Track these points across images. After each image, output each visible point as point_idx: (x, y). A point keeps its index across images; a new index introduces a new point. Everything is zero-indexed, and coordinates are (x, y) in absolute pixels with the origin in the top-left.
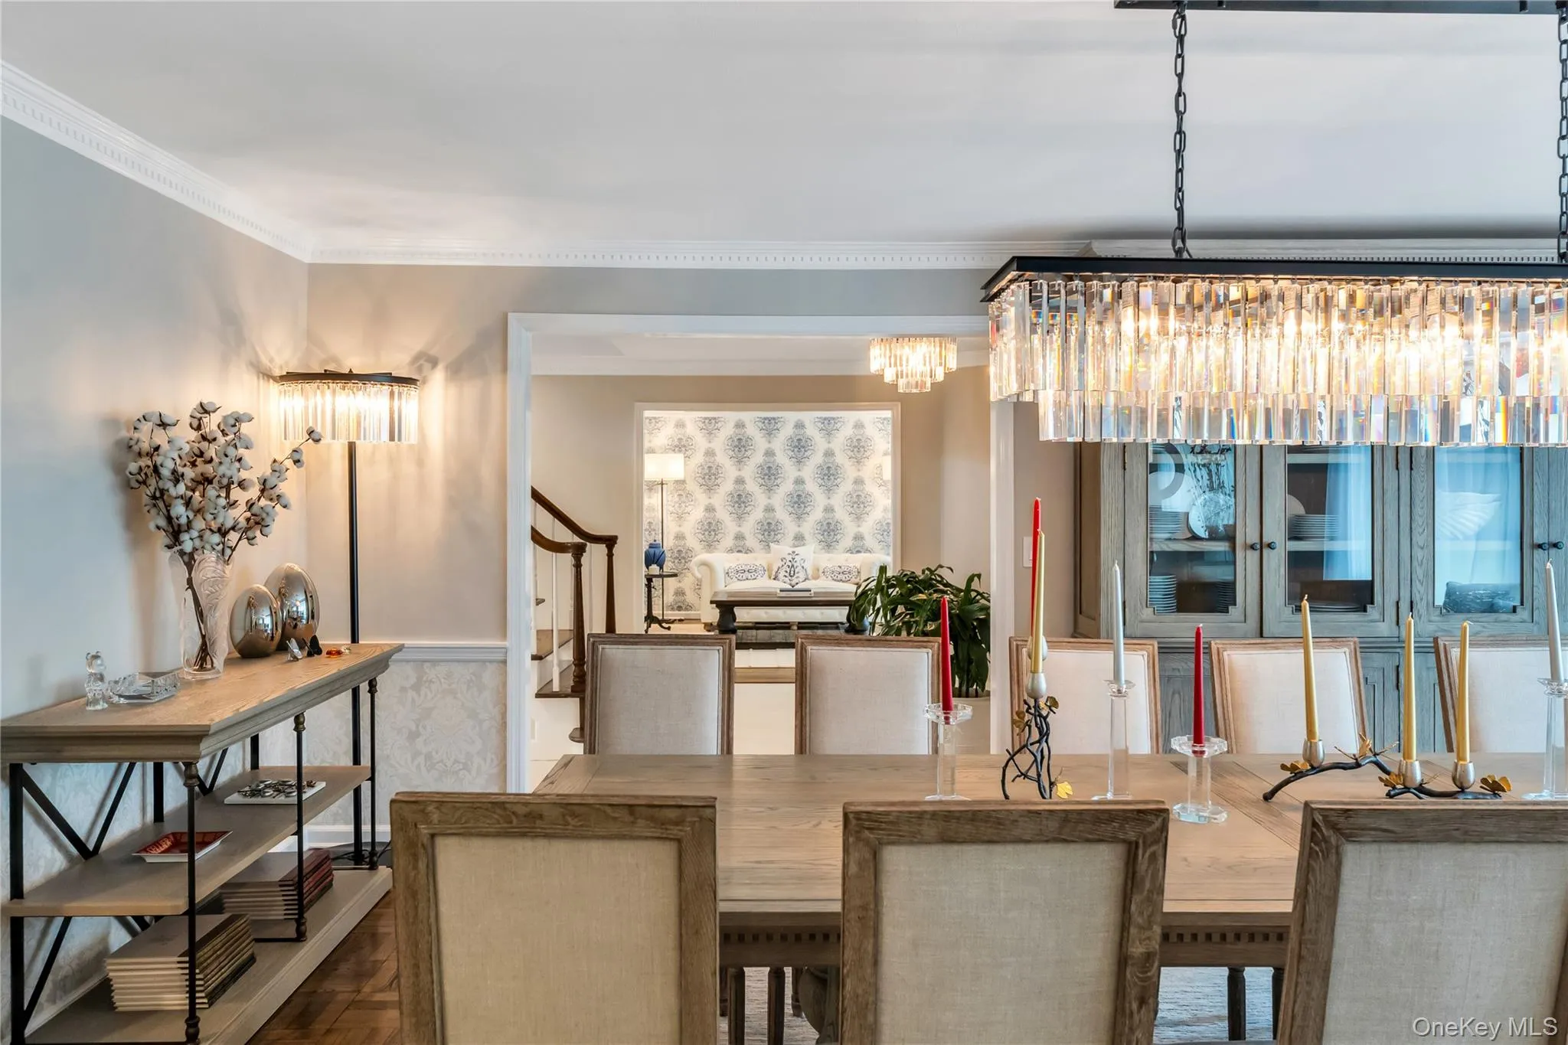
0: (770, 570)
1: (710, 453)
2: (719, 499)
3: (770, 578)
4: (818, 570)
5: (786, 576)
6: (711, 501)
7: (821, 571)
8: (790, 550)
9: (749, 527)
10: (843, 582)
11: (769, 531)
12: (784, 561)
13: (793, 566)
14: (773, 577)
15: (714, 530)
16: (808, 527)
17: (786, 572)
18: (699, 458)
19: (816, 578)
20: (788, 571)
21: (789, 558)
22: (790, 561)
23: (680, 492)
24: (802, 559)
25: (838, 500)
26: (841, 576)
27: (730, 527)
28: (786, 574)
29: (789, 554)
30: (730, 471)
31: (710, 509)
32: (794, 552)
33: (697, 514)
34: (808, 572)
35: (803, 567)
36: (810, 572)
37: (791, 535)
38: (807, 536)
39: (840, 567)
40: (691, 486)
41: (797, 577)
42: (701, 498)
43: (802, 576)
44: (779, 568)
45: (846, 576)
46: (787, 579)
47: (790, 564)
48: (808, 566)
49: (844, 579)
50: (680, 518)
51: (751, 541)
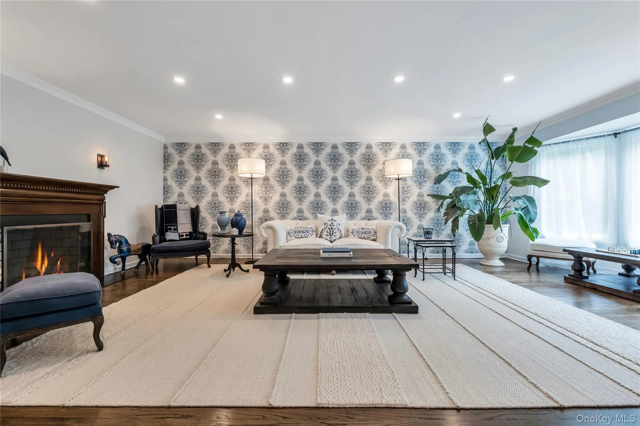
0: (317, 230)
1: (283, 163)
2: (288, 190)
3: (317, 236)
4: (348, 231)
5: (327, 235)
6: (284, 191)
7: (350, 231)
8: (330, 218)
9: (305, 205)
10: (365, 239)
11: (317, 207)
12: (326, 225)
13: (332, 228)
14: (319, 236)
15: (286, 208)
16: (340, 205)
17: (328, 232)
18: (276, 166)
19: (347, 236)
20: (329, 231)
21: (329, 223)
22: (330, 225)
23: (266, 186)
24: (338, 224)
25: (357, 190)
26: (363, 235)
27: (295, 206)
28: (328, 234)
29: (329, 220)
30: (295, 173)
31: (283, 195)
32: (332, 219)
33: (276, 198)
34: (342, 233)
35: (339, 229)
36: (343, 232)
37: (330, 210)
38: (339, 211)
39: (363, 229)
40: (273, 182)
41: (335, 236)
42: (278, 189)
43: (338, 235)
44: (323, 229)
45: (368, 235)
46: (328, 238)
47: (330, 227)
48: (342, 228)
49: (366, 237)
50: (266, 200)
51: (307, 214)
